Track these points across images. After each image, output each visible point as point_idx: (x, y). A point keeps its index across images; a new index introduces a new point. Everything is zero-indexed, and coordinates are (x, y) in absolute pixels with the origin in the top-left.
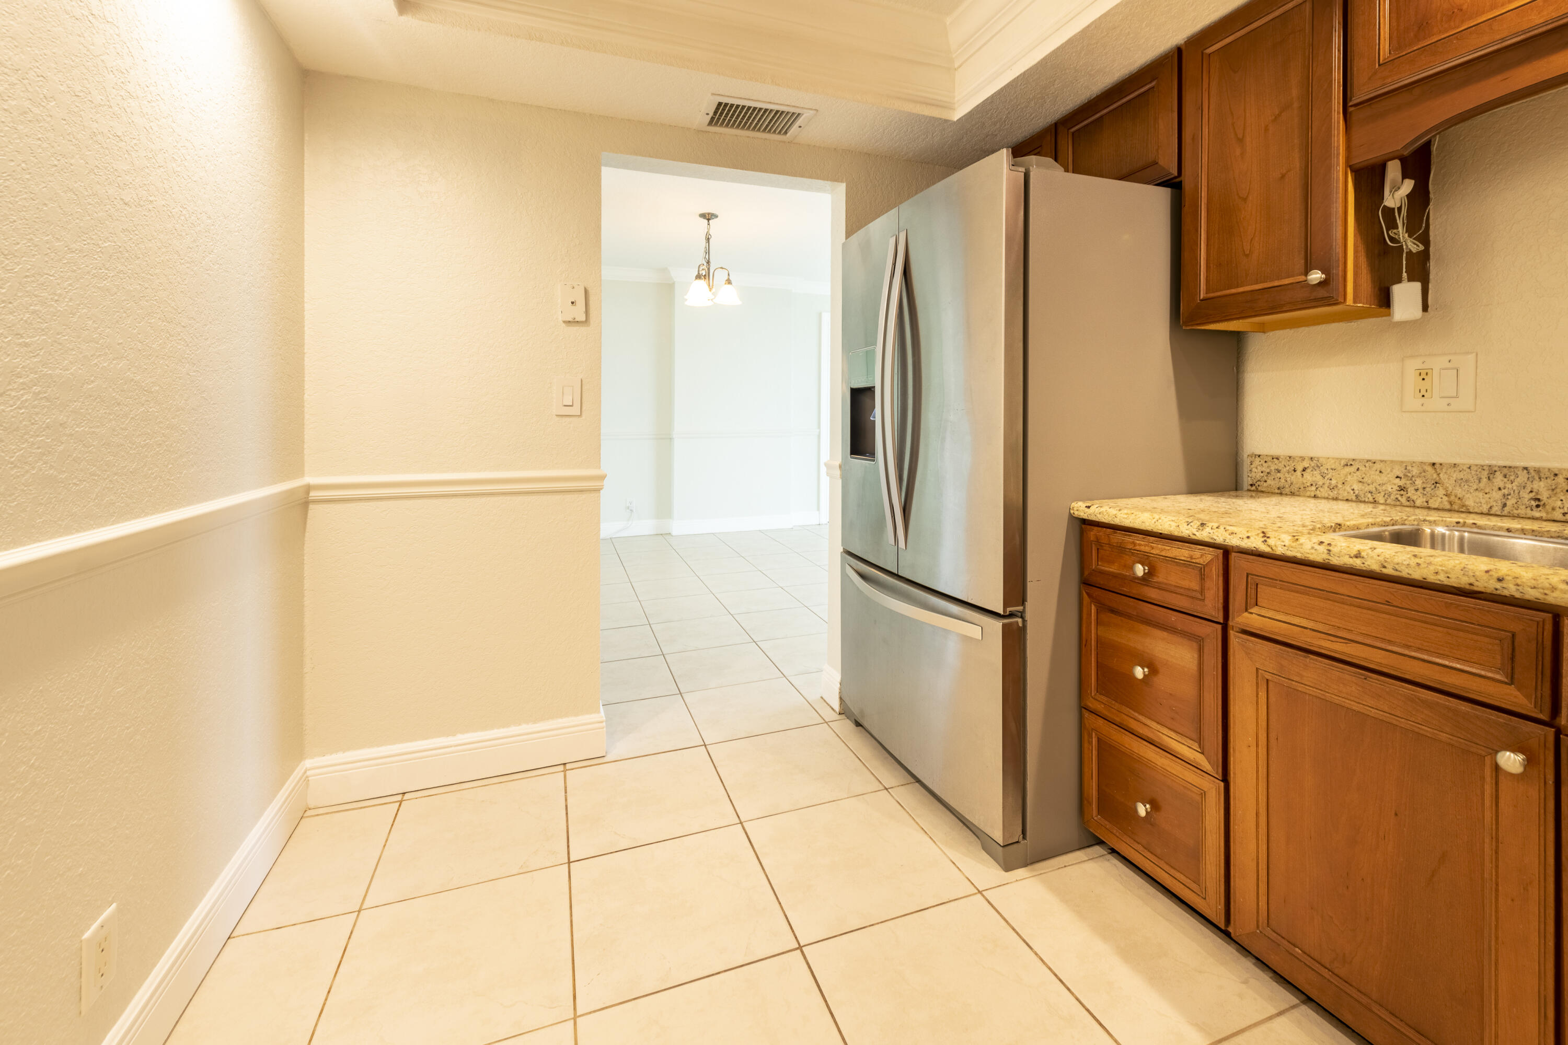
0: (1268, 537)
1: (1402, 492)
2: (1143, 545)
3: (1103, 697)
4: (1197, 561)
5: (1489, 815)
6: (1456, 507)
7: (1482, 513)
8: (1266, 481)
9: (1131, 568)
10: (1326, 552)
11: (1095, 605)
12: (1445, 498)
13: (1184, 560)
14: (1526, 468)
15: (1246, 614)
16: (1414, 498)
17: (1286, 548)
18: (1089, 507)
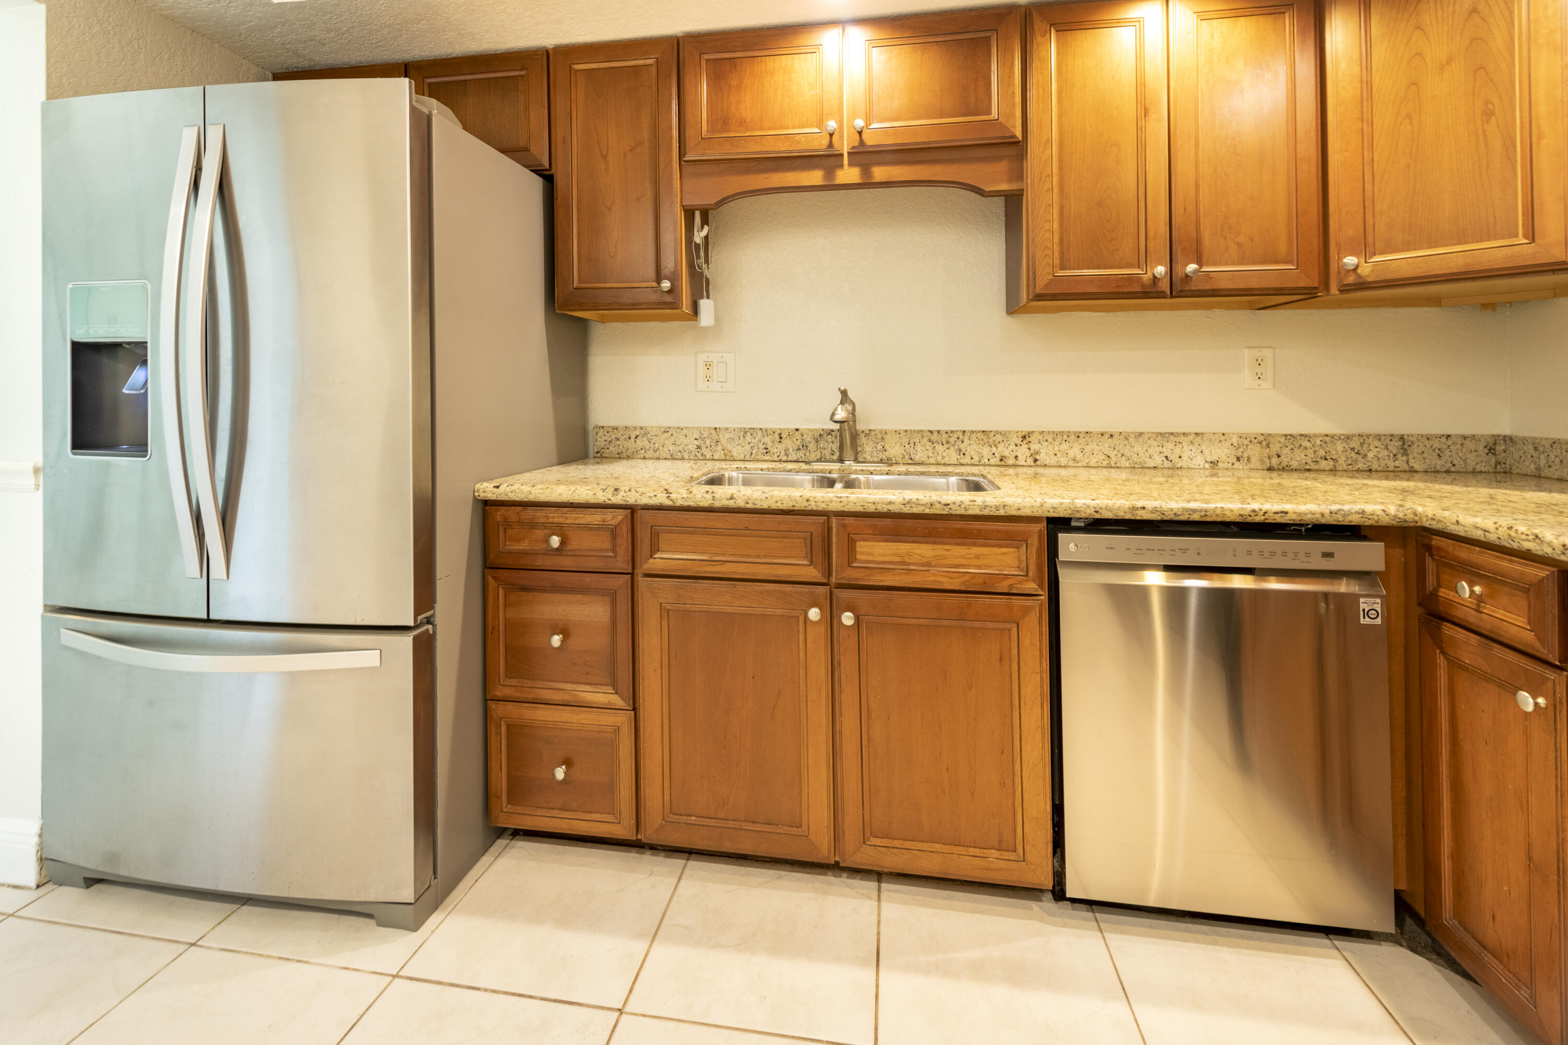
0: (671, 493)
1: (699, 450)
2: (556, 517)
3: (513, 680)
4: (609, 523)
5: (802, 654)
6: (728, 457)
7: (741, 460)
8: (608, 449)
9: (547, 541)
10: (711, 498)
11: (503, 588)
12: (722, 452)
13: (597, 525)
14: (761, 429)
15: (651, 560)
16: (705, 453)
17: (684, 500)
18: (498, 487)
